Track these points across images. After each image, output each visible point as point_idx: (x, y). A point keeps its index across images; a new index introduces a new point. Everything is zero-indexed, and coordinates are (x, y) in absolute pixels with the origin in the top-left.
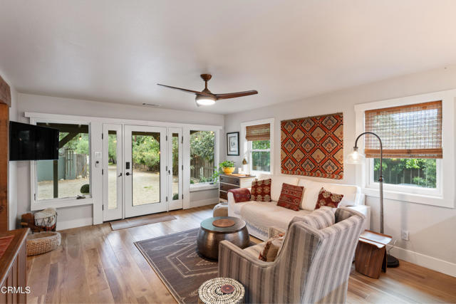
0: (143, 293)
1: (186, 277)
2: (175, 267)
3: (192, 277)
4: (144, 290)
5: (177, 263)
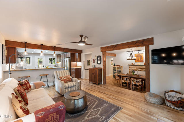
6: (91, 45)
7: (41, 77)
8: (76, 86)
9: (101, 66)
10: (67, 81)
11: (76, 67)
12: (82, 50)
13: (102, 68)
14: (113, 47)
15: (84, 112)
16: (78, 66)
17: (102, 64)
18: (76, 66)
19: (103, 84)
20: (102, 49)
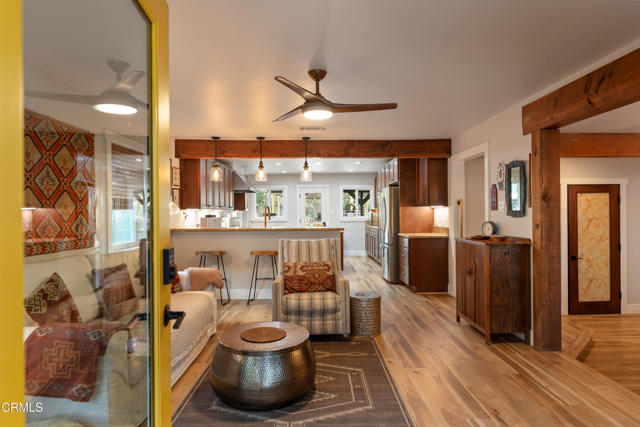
0: (417, 369)
1: (360, 370)
2: (366, 385)
3: (352, 366)
4: (416, 372)
5: (360, 392)
6: (393, 106)
7: (257, 257)
8: (339, 314)
9: (523, 228)
10: (311, 284)
11: (431, 231)
12: (450, 141)
13: (531, 238)
14: (586, 90)
15: (259, 417)
16: (438, 229)
17: (530, 211)
18: (431, 228)
19: (532, 343)
20: (527, 119)
